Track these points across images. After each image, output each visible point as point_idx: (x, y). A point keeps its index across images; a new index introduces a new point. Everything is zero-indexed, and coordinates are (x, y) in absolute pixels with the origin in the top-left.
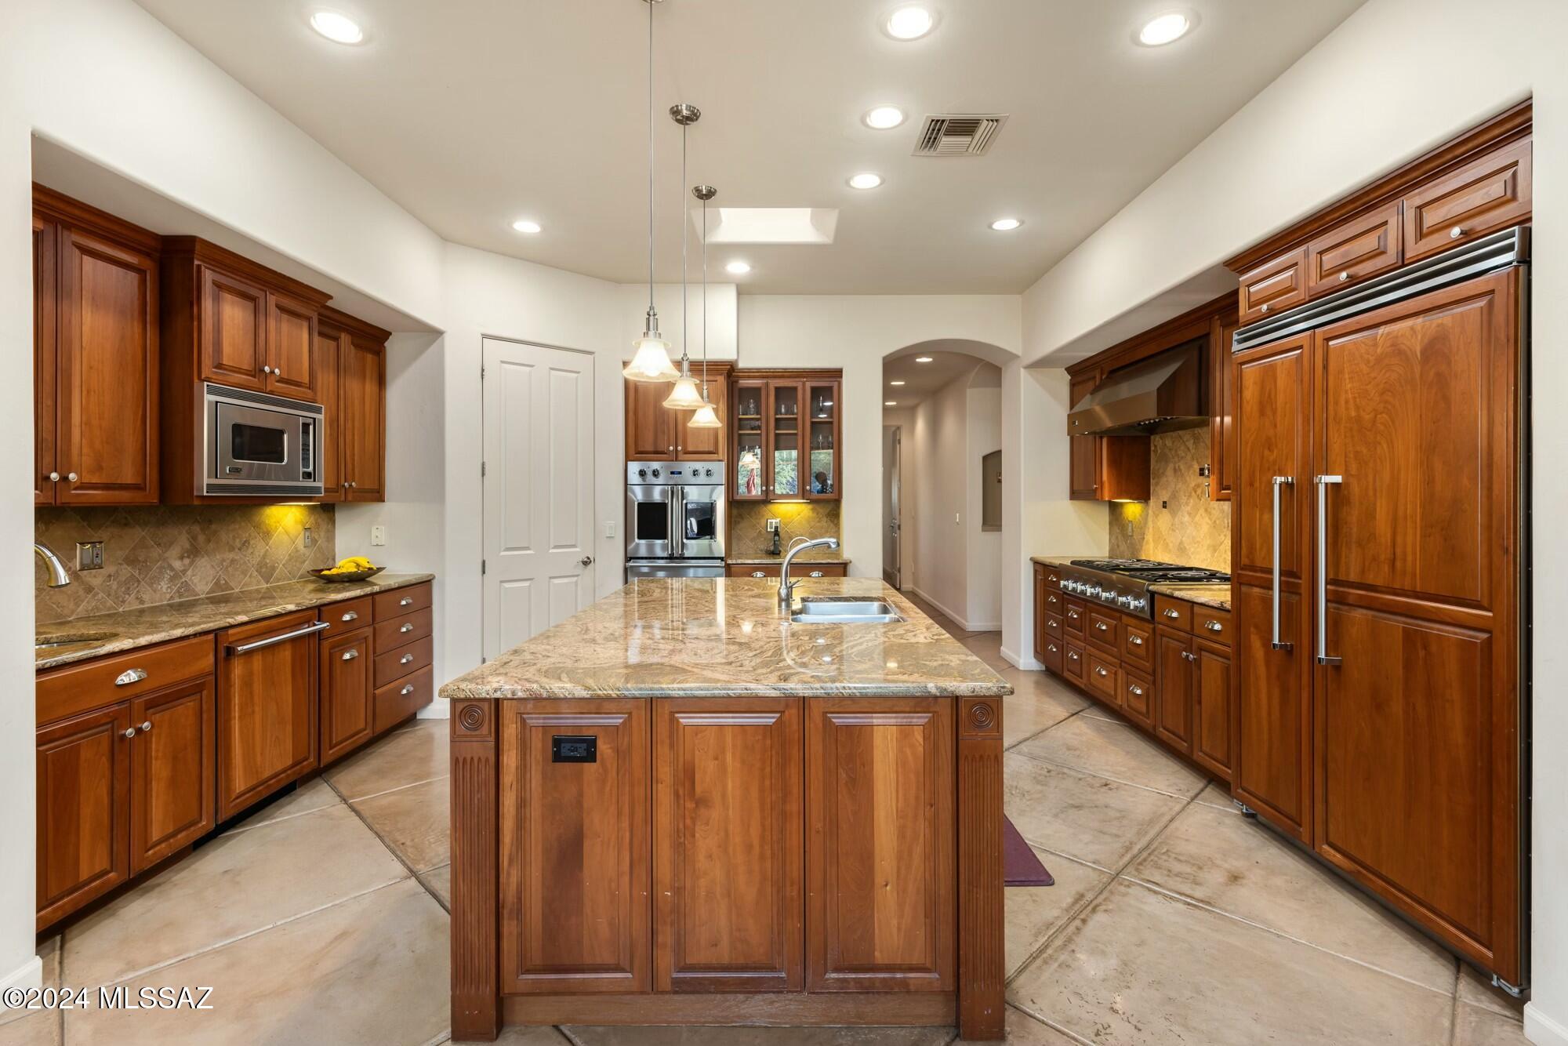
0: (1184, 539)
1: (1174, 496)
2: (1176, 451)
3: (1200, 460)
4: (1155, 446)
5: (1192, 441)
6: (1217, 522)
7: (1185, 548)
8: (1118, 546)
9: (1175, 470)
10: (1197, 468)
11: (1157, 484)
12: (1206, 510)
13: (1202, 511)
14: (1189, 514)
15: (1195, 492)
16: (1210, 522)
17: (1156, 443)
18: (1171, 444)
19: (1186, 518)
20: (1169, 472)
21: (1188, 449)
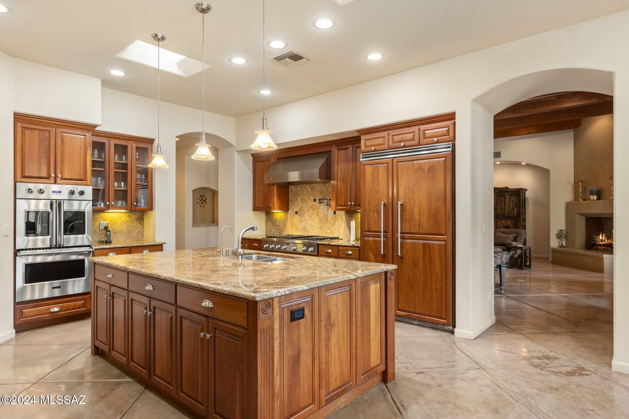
0: (306, 225)
1: (301, 209)
2: (302, 192)
3: (314, 196)
4: (292, 190)
5: (310, 189)
6: (322, 219)
7: (307, 229)
8: (271, 230)
9: (302, 199)
10: (312, 199)
11: (293, 205)
12: (317, 214)
13: (315, 215)
14: (309, 216)
15: (312, 208)
16: (318, 219)
17: (292, 189)
18: (300, 189)
19: (307, 218)
20: (299, 199)
21: (308, 191)
